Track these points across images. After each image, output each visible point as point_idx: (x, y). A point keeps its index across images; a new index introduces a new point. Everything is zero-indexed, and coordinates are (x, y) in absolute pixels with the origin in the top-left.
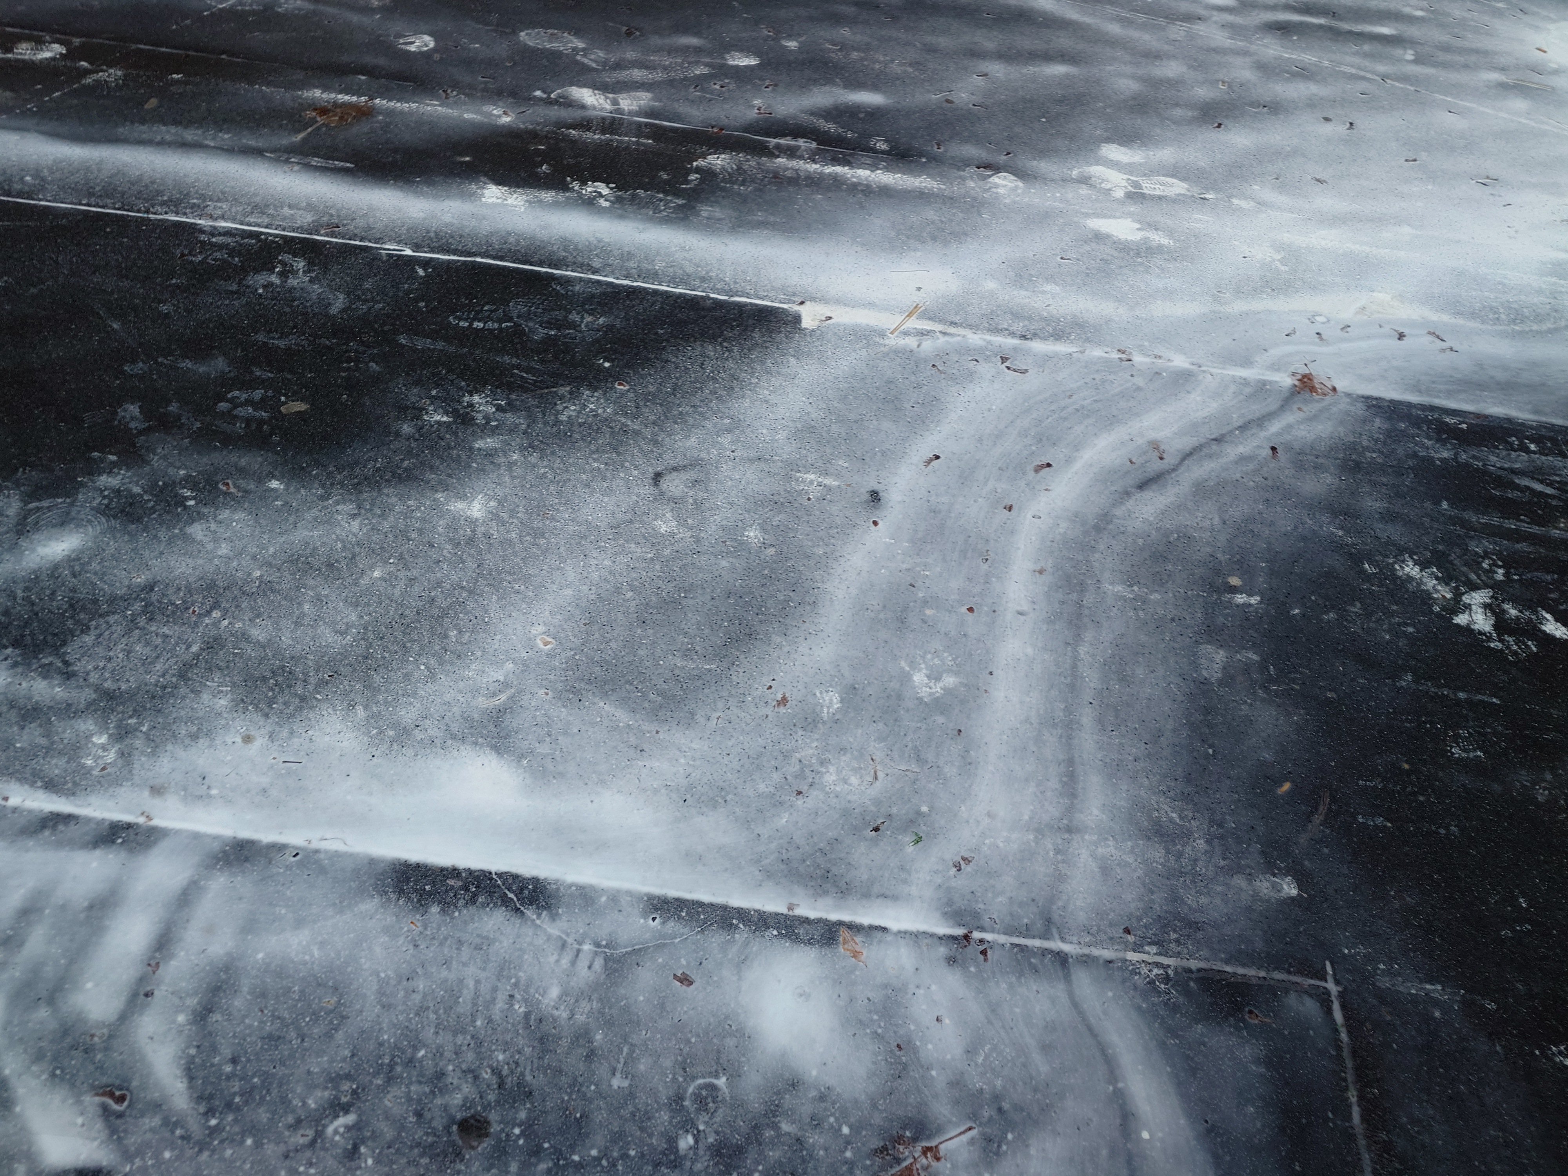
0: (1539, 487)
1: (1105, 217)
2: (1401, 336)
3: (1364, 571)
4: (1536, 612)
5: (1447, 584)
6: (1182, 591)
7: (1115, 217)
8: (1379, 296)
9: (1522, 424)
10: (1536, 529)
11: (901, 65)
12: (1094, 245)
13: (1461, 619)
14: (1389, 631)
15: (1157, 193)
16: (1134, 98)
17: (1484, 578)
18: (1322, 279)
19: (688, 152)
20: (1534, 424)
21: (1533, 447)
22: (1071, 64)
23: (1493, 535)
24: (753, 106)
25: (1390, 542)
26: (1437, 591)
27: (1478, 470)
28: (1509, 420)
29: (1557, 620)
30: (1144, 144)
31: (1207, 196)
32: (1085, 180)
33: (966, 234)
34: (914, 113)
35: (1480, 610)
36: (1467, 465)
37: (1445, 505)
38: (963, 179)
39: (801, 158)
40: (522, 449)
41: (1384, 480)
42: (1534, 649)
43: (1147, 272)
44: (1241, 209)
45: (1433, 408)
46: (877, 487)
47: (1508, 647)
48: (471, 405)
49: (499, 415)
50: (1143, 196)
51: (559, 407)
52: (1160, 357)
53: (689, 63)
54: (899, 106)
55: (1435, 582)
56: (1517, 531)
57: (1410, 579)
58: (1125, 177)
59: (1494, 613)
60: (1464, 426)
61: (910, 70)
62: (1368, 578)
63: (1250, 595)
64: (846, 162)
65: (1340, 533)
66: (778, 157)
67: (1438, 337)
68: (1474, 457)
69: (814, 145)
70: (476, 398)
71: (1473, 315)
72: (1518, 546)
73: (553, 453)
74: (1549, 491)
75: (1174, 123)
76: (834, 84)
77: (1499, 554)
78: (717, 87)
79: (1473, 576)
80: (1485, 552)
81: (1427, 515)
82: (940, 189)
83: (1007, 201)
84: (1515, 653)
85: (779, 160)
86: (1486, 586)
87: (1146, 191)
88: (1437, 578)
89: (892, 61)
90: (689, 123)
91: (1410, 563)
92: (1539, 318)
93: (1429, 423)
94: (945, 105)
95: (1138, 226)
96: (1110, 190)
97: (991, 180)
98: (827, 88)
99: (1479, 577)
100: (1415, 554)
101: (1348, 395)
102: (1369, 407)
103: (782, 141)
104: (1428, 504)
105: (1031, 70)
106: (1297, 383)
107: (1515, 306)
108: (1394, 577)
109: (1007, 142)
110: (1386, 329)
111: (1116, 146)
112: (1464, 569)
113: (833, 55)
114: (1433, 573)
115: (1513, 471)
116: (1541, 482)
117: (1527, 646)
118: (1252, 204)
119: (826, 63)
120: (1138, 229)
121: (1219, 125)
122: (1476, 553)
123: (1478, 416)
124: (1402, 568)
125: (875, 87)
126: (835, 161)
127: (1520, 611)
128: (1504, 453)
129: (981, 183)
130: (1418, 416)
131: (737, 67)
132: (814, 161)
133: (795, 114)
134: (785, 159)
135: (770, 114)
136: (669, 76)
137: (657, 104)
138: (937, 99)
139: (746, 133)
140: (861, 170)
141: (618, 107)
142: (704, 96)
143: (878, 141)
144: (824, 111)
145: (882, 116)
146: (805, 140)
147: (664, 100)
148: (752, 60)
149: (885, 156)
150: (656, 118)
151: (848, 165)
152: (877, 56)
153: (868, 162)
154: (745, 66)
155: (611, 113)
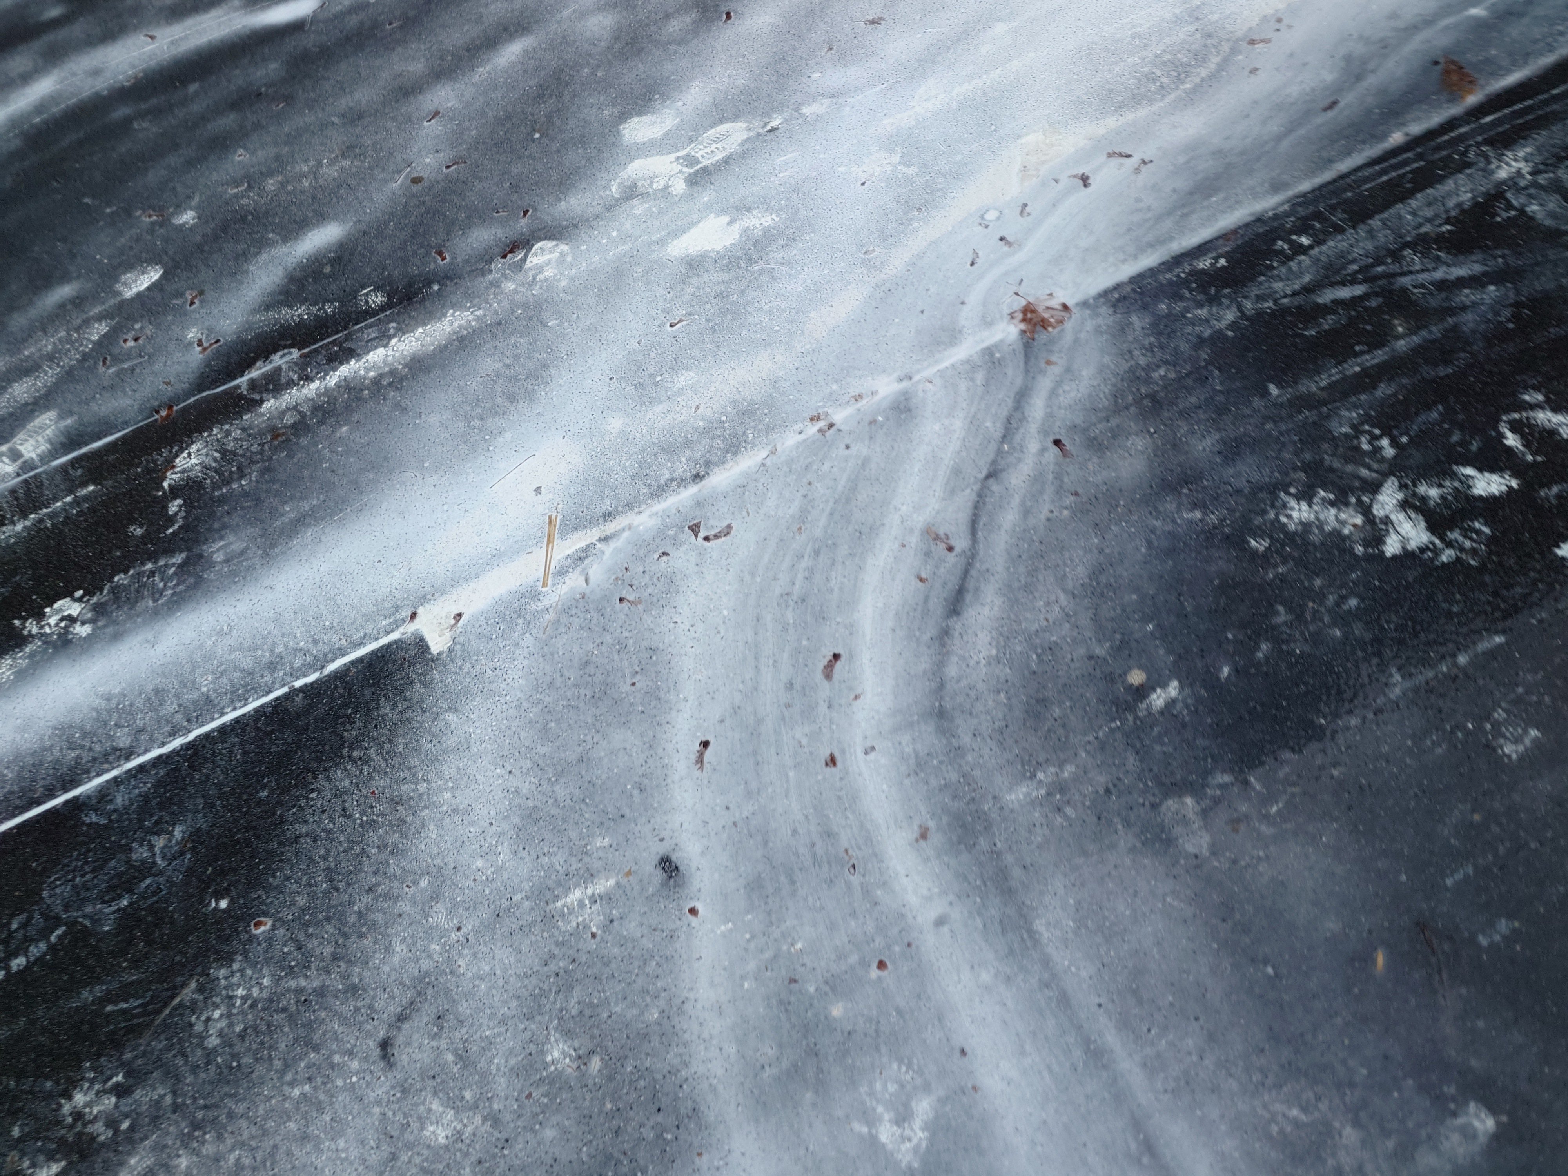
0: (1345, 293)
1: (684, 231)
2: (1085, 180)
3: (1254, 553)
4: (1454, 476)
5: (1347, 504)
6: (1091, 738)
7: (694, 224)
8: (1031, 139)
9: (1276, 217)
10: (1380, 356)
11: (332, 163)
12: (694, 280)
13: (1392, 547)
14: (1334, 624)
15: (719, 156)
16: (617, 38)
17: (1375, 466)
18: (959, 158)
19: (148, 471)
20: (1286, 207)
21: (1305, 241)
22: (522, 35)
23: (1345, 395)
24: (191, 344)
25: (1257, 489)
26: (1343, 523)
27: (1273, 314)
28: (1259, 220)
29: (1480, 470)
30: (665, 97)
31: (774, 124)
32: (631, 193)
33: (545, 366)
34: (386, 224)
35: (1401, 516)
36: (1260, 314)
37: (1274, 390)
38: (496, 284)
39: (291, 384)
40: (186, 1140)
41: (1193, 400)
42: (1486, 530)
43: (774, 279)
44: (818, 118)
45: (1178, 260)
46: (661, 849)
47: (1462, 549)
48: (78, 1116)
49: (127, 1104)
50: (705, 171)
51: (199, 1028)
52: (860, 396)
53: (77, 329)
54: (363, 226)
55: (1333, 511)
56: (1365, 371)
57: (1306, 526)
58: (672, 157)
59: (1416, 509)
60: (1222, 262)
61: (346, 163)
62: (1264, 559)
63: (1164, 686)
64: (348, 354)
65: (1198, 515)
66: (262, 401)
67: (1121, 155)
68: (1260, 298)
69: (295, 353)
70: (79, 1098)
71: (1137, 99)
72: (1379, 393)
73: (231, 1115)
74: (1358, 290)
75: (679, 44)
76: (270, 244)
77: (1367, 419)
78: (131, 343)
79: (1364, 472)
80: (1354, 427)
81: (1267, 418)
82: (478, 319)
83: (564, 283)
84: (1474, 552)
85: (266, 406)
86: (1385, 475)
87: (706, 162)
88: (1332, 504)
89: (319, 164)
90: (126, 424)
91: (1293, 503)
92: (1200, 58)
93: (1185, 283)
94: (415, 188)
95: (726, 219)
96: (666, 187)
97: (527, 265)
98: (264, 256)
99: (1369, 468)
100: (1290, 484)
101: (1084, 304)
102: (1114, 306)
103: (254, 374)
104: (1257, 402)
105: (482, 72)
106: (1023, 326)
107: (1167, 57)
108: (1291, 537)
109: (515, 197)
110: (1065, 181)
111: (635, 119)
112: (1349, 468)
113: (244, 201)
114: (1324, 499)
115: (1308, 290)
116: (1343, 283)
117: (1478, 532)
118: (827, 101)
119: (243, 219)
120: (731, 223)
121: (729, 16)
122: (1346, 435)
123: (1224, 236)
124: (1289, 517)
125: (321, 217)
126: (335, 359)
127: (1440, 486)
128: (1283, 270)
129: (520, 277)
130: (1170, 283)
131: (139, 295)
132: (309, 379)
133: (247, 322)
134: (272, 401)
135: (218, 341)
136: (63, 367)
137: (69, 422)
138: (401, 186)
139: (204, 391)
140: (371, 353)
141: (22, 460)
142: (123, 369)
143: (367, 295)
144: (280, 293)
145: (352, 254)
146: (280, 353)
147: (76, 409)
148: (152, 274)
149: (388, 313)
150: (80, 445)
151: (353, 357)
152: (298, 169)
153: (373, 335)
154: (149, 289)
155: (18, 475)
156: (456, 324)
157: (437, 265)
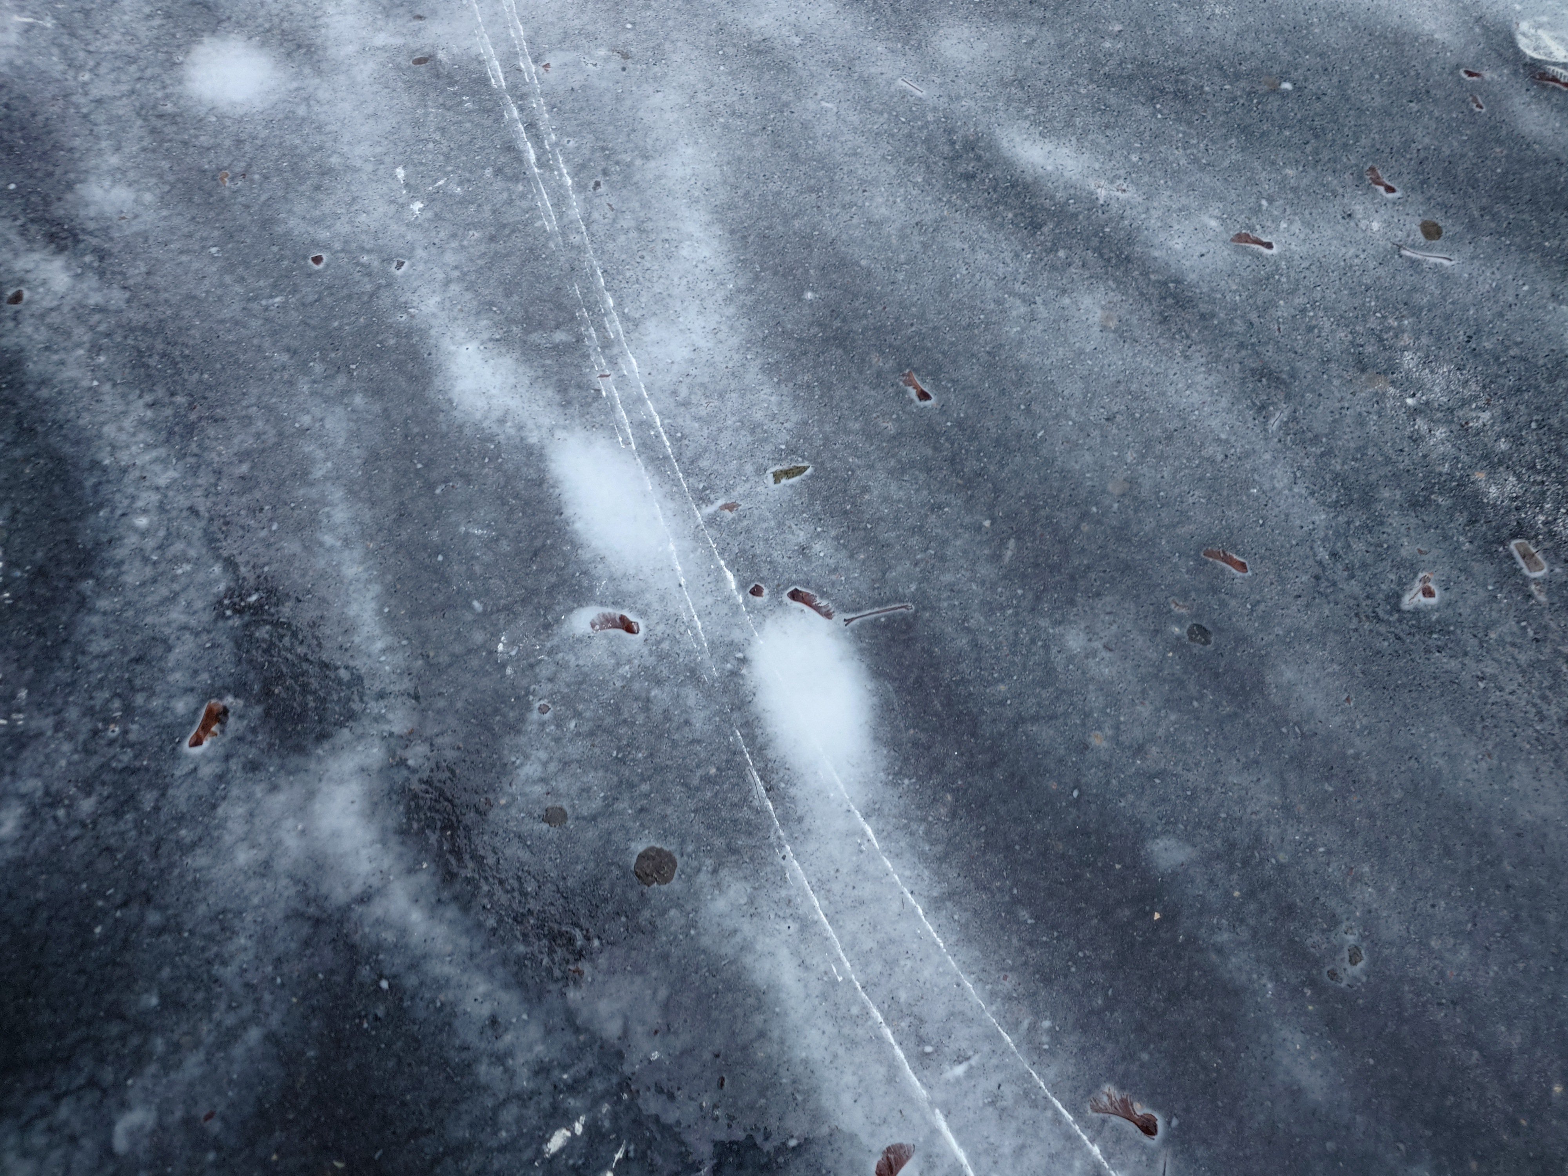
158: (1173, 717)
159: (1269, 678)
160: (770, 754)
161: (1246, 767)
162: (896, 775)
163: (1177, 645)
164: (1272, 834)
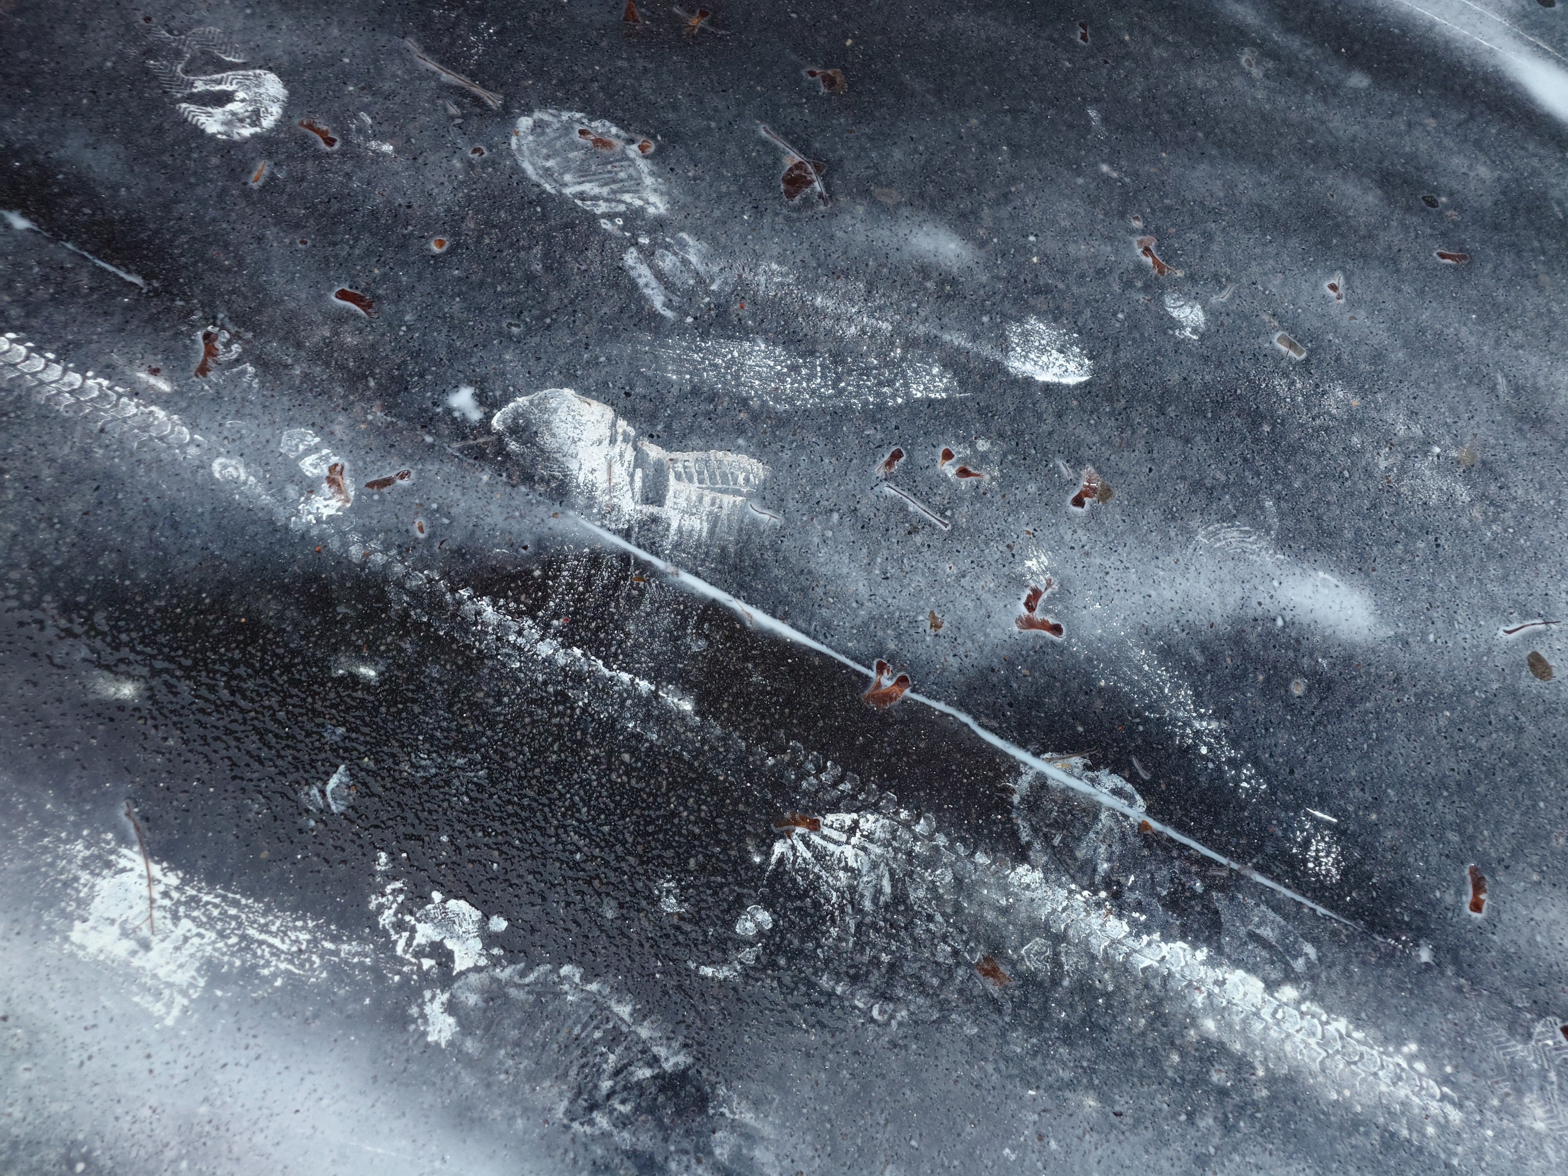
19: (778, 786)
24: (1019, 581)
34: (1439, 702)
39: (1087, 873)
53: (910, 343)
64: (1206, 923)
66: (1022, 856)
69: (1137, 812)
82: (1443, 1127)
85: (1022, 872)
89: (1425, 445)
90: (823, 632)
94: (1528, 682)
103: (1056, 773)
125: (1357, 557)
132: (1118, 901)
133: (1122, 642)
134: (1038, 875)
135: (1056, 629)
136: (840, 392)
137: (766, 518)
138: (1510, 649)
139: (969, 712)
140: (1240, 973)
141: (653, 509)
142: (903, 508)
143: (1318, 824)
144: (1204, 647)
145: (1351, 702)
146: (1117, 781)
147: (791, 505)
148: (1072, 366)
149: (1321, 910)
150: (742, 590)
151: (1208, 941)
152: (1389, 416)
153: (1266, 932)
154: (1048, 388)
155: (627, 535)
156: (1403, 1091)
157: (1457, 908)
158: (1407, 149)
159: (1379, 192)
160: (1552, 61)
161: (1355, 136)
162: (1497, 71)
163: (1436, 190)
164: (1321, 107)
